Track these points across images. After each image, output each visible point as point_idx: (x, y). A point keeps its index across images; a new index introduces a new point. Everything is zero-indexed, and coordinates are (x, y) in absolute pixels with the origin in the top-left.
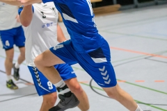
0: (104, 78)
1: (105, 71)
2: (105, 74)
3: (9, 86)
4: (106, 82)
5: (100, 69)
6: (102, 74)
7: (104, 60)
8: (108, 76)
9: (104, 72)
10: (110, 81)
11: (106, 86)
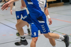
0: (43, 29)
3: (18, 35)
4: (44, 31)
6: (42, 28)
7: (43, 22)
8: (45, 29)
9: (43, 27)
10: (45, 31)
11: (44, 33)
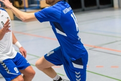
1: (79, 75)
2: (78, 77)
5: (76, 73)
